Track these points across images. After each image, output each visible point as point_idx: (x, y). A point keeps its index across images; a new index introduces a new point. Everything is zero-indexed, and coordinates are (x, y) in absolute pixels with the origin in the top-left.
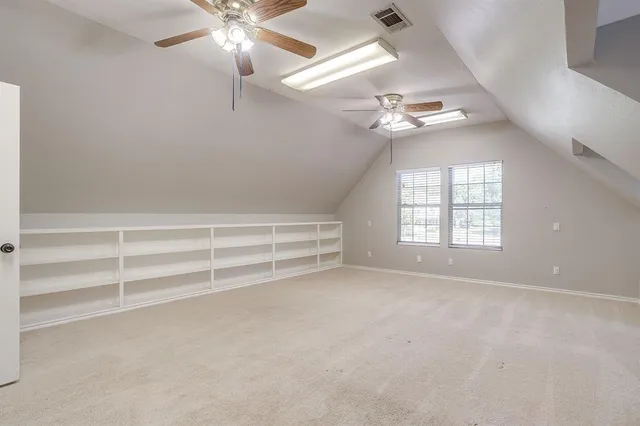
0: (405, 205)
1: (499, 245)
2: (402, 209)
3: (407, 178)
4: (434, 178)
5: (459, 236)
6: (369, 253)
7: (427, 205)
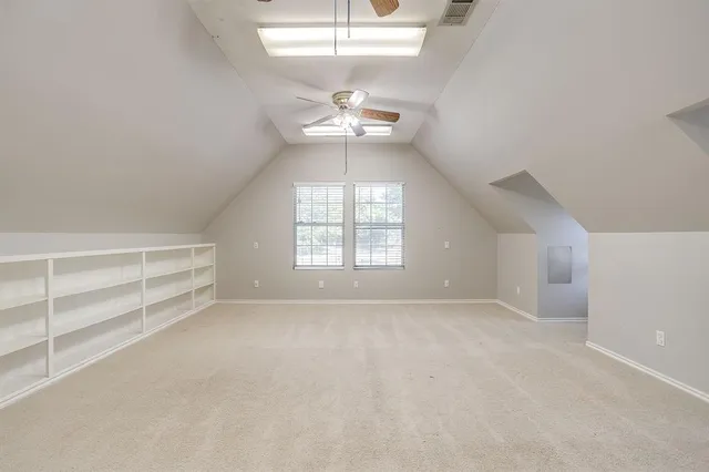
0: (301, 223)
1: (400, 263)
2: (299, 228)
3: (304, 192)
4: (336, 193)
5: (362, 257)
6: (257, 282)
7: (327, 224)
